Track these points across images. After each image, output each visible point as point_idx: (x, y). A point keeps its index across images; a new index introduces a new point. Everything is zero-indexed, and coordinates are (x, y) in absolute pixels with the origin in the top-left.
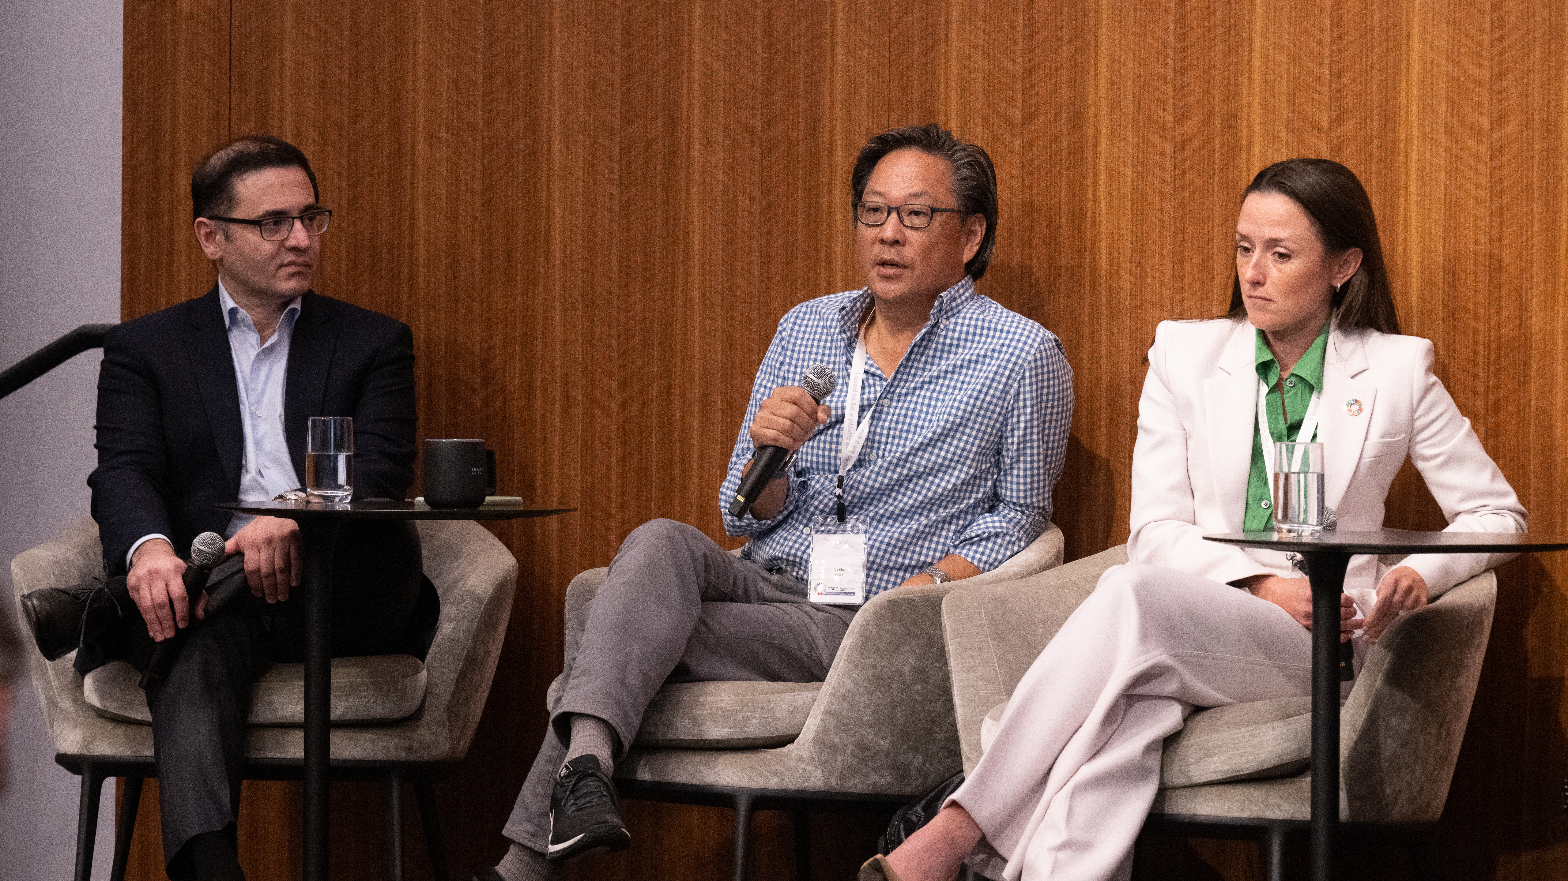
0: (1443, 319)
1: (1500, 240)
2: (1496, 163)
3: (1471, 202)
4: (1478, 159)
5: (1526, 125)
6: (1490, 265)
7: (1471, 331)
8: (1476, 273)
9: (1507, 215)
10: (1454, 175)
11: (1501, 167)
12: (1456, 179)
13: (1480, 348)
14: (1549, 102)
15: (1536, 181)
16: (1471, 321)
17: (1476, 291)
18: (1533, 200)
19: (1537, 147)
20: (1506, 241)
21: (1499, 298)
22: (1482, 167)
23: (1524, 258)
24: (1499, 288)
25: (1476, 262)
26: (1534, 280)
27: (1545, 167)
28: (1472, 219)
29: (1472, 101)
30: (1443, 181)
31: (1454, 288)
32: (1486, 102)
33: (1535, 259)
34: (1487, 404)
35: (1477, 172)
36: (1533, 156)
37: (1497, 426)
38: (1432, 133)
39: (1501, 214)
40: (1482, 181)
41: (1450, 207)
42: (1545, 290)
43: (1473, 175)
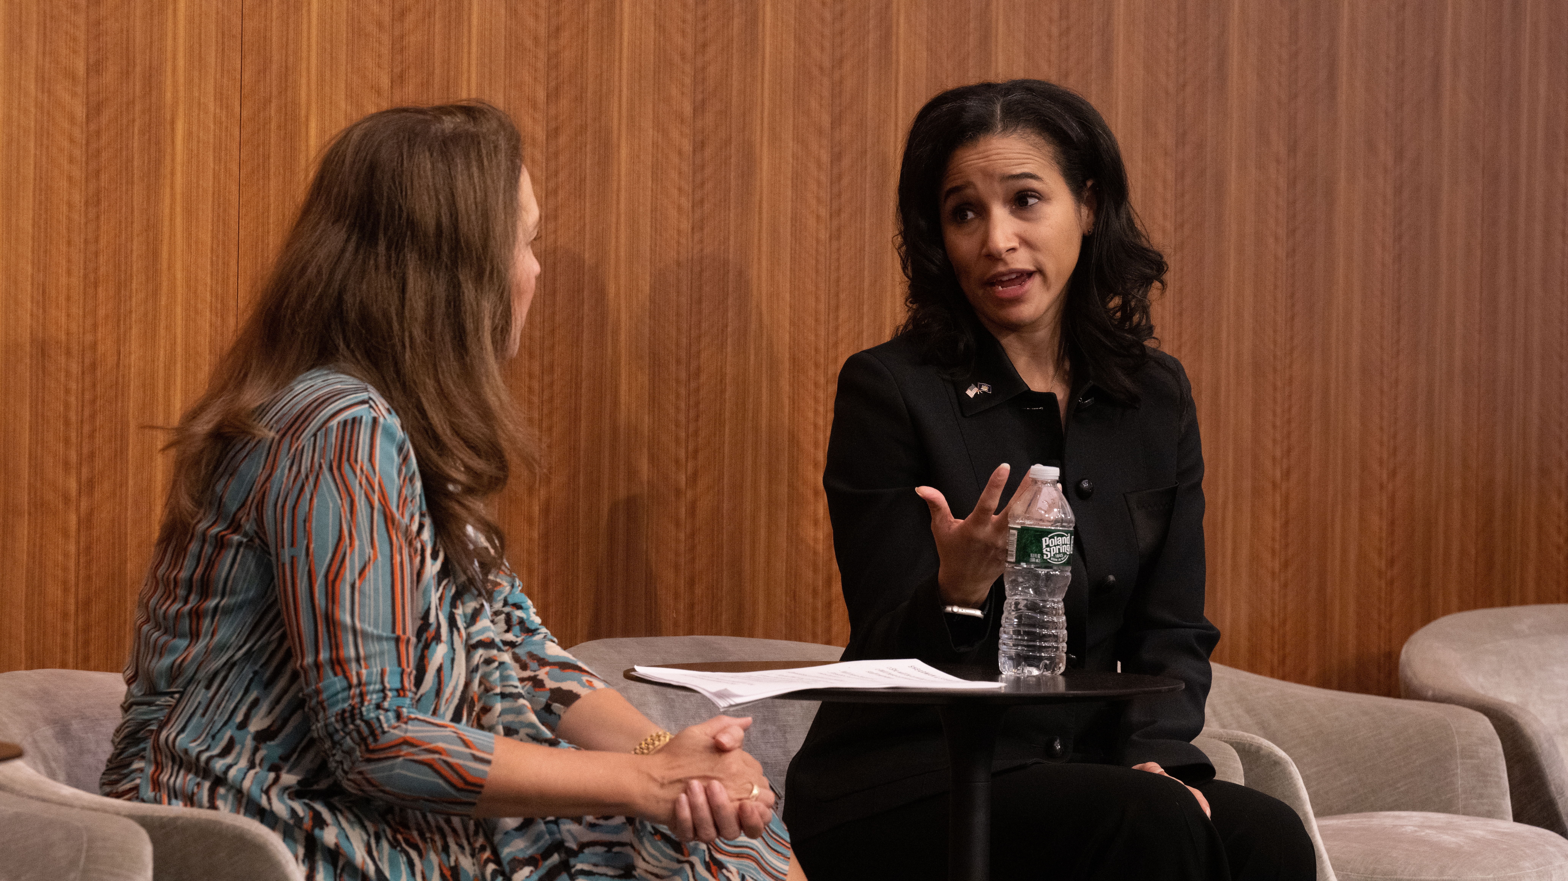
0: (31, 357)
1: (97, 240)
2: (93, 127)
3: (65, 184)
4: (72, 120)
5: (126, 74)
6: (86, 276)
7: (63, 374)
8: (69, 288)
9: (104, 205)
10: (45, 141)
11: (98, 133)
12: (47, 148)
13: (73, 399)
14: (151, 42)
15: (136, 156)
16: (63, 359)
17: (68, 315)
18: (133, 183)
19: (138, 108)
20: (103, 243)
21: (95, 326)
22: (77, 133)
23: (123, 268)
24: (95, 311)
25: (69, 273)
26: (134, 299)
27: (147, 137)
28: (65, 208)
29: (67, 33)
30: (32, 152)
31: (44, 311)
32: (82, 36)
33: (135, 269)
34: (79, 482)
35: (72, 141)
36: (134, 120)
37: (90, 513)
38: (20, 78)
39: (98, 202)
40: (77, 153)
41: (41, 190)
42: (146, 314)
43: (66, 144)
